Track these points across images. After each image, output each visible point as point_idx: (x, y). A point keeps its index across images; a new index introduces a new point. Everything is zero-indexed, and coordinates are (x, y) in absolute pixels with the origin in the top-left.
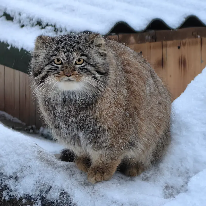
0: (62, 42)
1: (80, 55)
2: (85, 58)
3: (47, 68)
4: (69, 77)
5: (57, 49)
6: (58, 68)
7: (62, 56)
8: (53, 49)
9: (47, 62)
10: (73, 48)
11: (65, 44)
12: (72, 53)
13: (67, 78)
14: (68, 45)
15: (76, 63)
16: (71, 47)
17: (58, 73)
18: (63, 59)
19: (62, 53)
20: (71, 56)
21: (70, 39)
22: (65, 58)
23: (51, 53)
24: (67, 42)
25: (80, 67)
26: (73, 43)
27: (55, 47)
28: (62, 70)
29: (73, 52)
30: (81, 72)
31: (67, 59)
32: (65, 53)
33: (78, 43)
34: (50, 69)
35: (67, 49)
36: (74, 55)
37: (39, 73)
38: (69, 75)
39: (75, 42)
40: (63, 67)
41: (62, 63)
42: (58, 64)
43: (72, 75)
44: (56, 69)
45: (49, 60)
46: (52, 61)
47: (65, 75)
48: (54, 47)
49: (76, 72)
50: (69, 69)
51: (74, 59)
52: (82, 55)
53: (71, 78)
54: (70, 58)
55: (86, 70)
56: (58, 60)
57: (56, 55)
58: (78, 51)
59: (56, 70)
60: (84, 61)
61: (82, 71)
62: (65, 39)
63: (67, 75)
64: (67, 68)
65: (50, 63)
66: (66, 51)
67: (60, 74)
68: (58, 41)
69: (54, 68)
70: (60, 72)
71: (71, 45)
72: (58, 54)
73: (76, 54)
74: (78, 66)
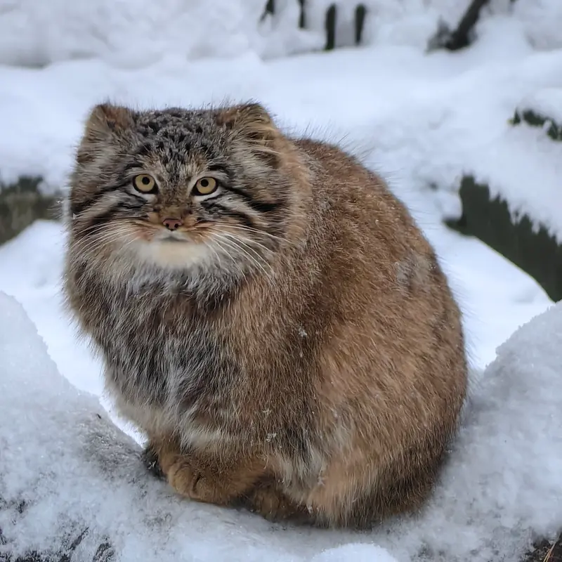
0: (155, 128)
1: (206, 167)
2: (219, 175)
3: (114, 198)
4: (172, 230)
5: (145, 150)
6: (144, 202)
7: (157, 170)
8: (133, 149)
9: (113, 182)
10: (188, 147)
11: (166, 134)
12: (183, 162)
13: (166, 232)
14: (172, 138)
15: (195, 192)
16: (183, 144)
17: (144, 218)
18: (160, 179)
19: (159, 162)
20: (182, 173)
21: (179, 121)
22: (166, 177)
23: (129, 159)
24: (169, 128)
25: (206, 200)
26: (187, 132)
27: (139, 143)
28: (155, 210)
29: (187, 158)
30: (207, 216)
31: (171, 180)
32: (165, 162)
33: (199, 130)
34: (121, 205)
35: (171, 150)
36: (189, 168)
37: (89, 203)
38: (172, 225)
39: (191, 130)
40: (159, 201)
41: (155, 190)
42: (144, 193)
43: (183, 225)
44: (139, 207)
45: (121, 176)
46: (129, 182)
47: (162, 224)
48: (137, 142)
49: (192, 219)
50: (174, 208)
51: (189, 179)
52: (212, 168)
53: (178, 233)
54: (178, 176)
55: (220, 211)
56: (146, 181)
57: (140, 165)
58: (201, 156)
59: (137, 208)
60: (218, 183)
61: (211, 213)
62: (165, 122)
63: (167, 226)
64: (169, 204)
65: (123, 185)
66: (169, 158)
67: (147, 221)
68: (146, 126)
69: (134, 203)
70: (148, 214)
71: (182, 138)
72: (146, 164)
73: (195, 167)
74: (198, 199)
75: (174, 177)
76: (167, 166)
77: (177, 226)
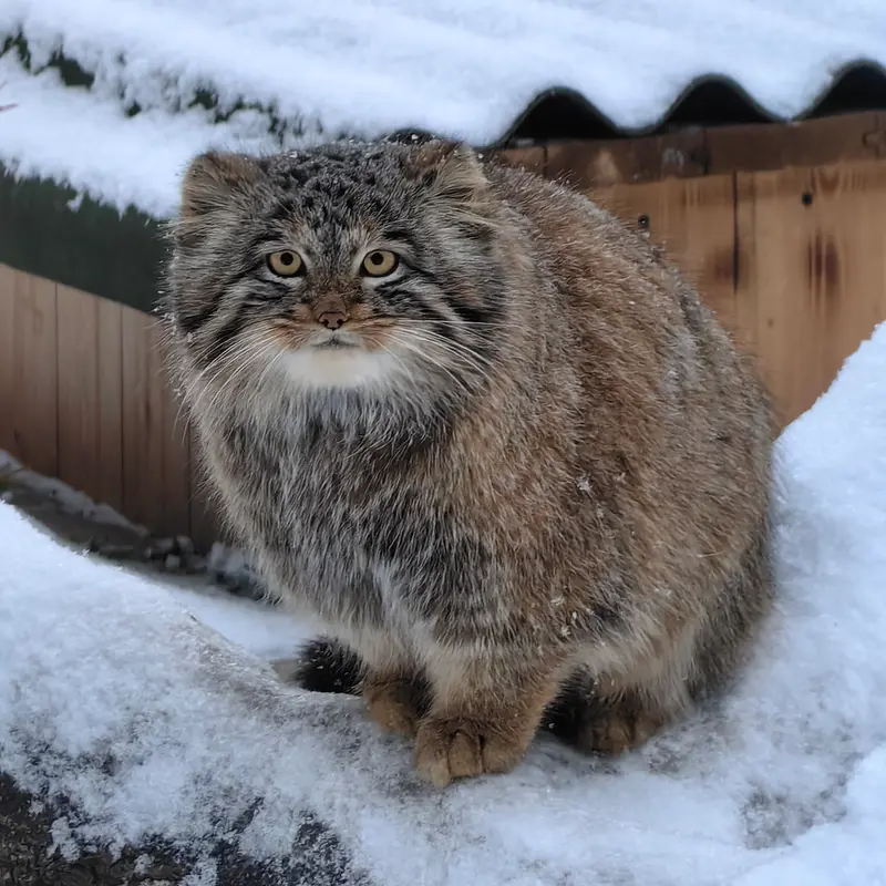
0: (301, 178)
1: (379, 233)
2: (400, 247)
3: (240, 290)
4: (334, 329)
5: (284, 211)
6: (286, 289)
7: (303, 240)
8: (267, 210)
9: (238, 268)
10: (350, 204)
11: (317, 187)
12: (345, 226)
13: (325, 334)
14: (327, 191)
15: (363, 272)
16: (343, 201)
17: (288, 314)
18: (309, 252)
19: (306, 226)
20: (344, 242)
21: (339, 166)
22: (318, 248)
23: (259, 226)
24: (323, 176)
25: (382, 286)
26: (347, 182)
27: (275, 200)
28: (304, 301)
29: (350, 221)
30: (386, 308)
31: (326, 253)
32: (316, 226)
33: (371, 181)
34: (252, 296)
35: (324, 209)
36: (354, 233)
38: (333, 321)
39: (356, 180)
40: (309, 287)
41: (302, 271)
42: (285, 276)
43: (350, 319)
44: (279, 298)
45: (249, 255)
46: (261, 262)
47: (317, 321)
48: (272, 200)
49: (365, 309)
50: (333, 296)
51: (354, 251)
52: (391, 235)
53: (343, 333)
54: (337, 248)
55: (407, 300)
56: (287, 258)
57: (277, 237)
58: (372, 218)
59: (276, 299)
60: (398, 258)
61: (391, 304)
62: (317, 168)
63: (325, 323)
64: (325, 289)
65: (252, 269)
66: (321, 219)
67: (294, 319)
68: (286, 175)
69: (270, 292)
70: (295, 307)
71: (341, 191)
72: (286, 233)
73: (363, 232)
74: (371, 283)
75: (332, 248)
76: (319, 231)
77: (340, 323)
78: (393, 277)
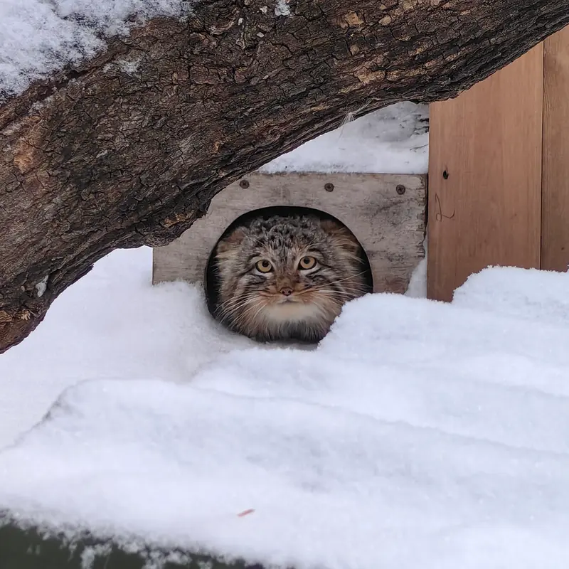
78: (314, 269)
